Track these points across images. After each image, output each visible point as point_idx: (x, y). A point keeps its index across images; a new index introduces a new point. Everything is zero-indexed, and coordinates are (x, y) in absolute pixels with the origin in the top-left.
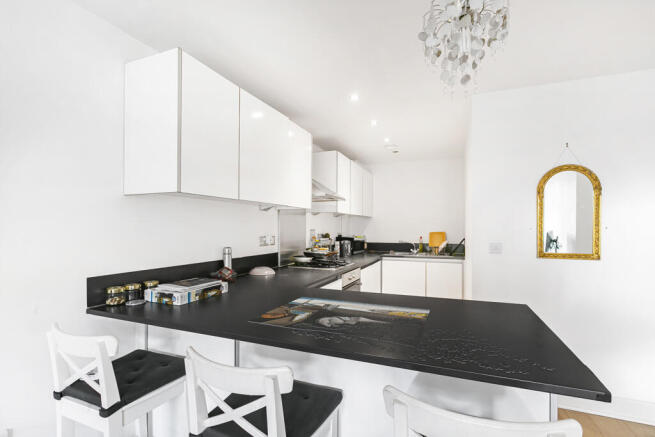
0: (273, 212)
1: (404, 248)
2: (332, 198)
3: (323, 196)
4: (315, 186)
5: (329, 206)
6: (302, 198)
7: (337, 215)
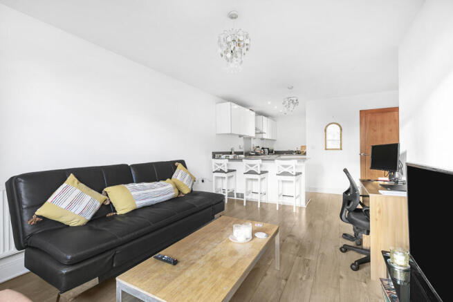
0: (242, 138)
1: (290, 153)
2: (261, 133)
3: (259, 132)
4: (256, 129)
5: (260, 136)
6: (252, 133)
7: (262, 139)
